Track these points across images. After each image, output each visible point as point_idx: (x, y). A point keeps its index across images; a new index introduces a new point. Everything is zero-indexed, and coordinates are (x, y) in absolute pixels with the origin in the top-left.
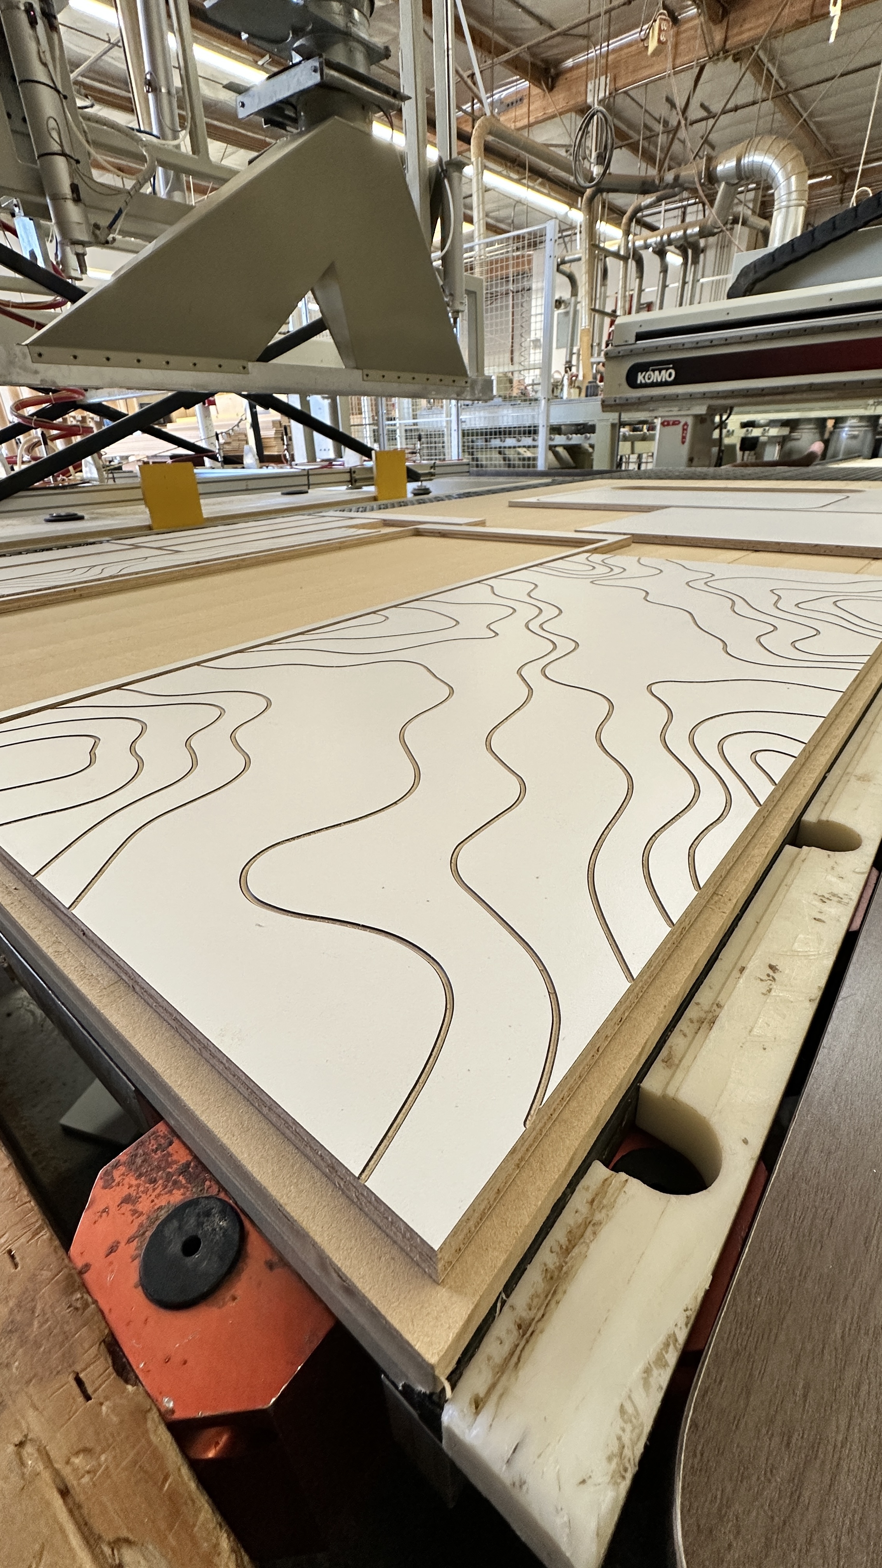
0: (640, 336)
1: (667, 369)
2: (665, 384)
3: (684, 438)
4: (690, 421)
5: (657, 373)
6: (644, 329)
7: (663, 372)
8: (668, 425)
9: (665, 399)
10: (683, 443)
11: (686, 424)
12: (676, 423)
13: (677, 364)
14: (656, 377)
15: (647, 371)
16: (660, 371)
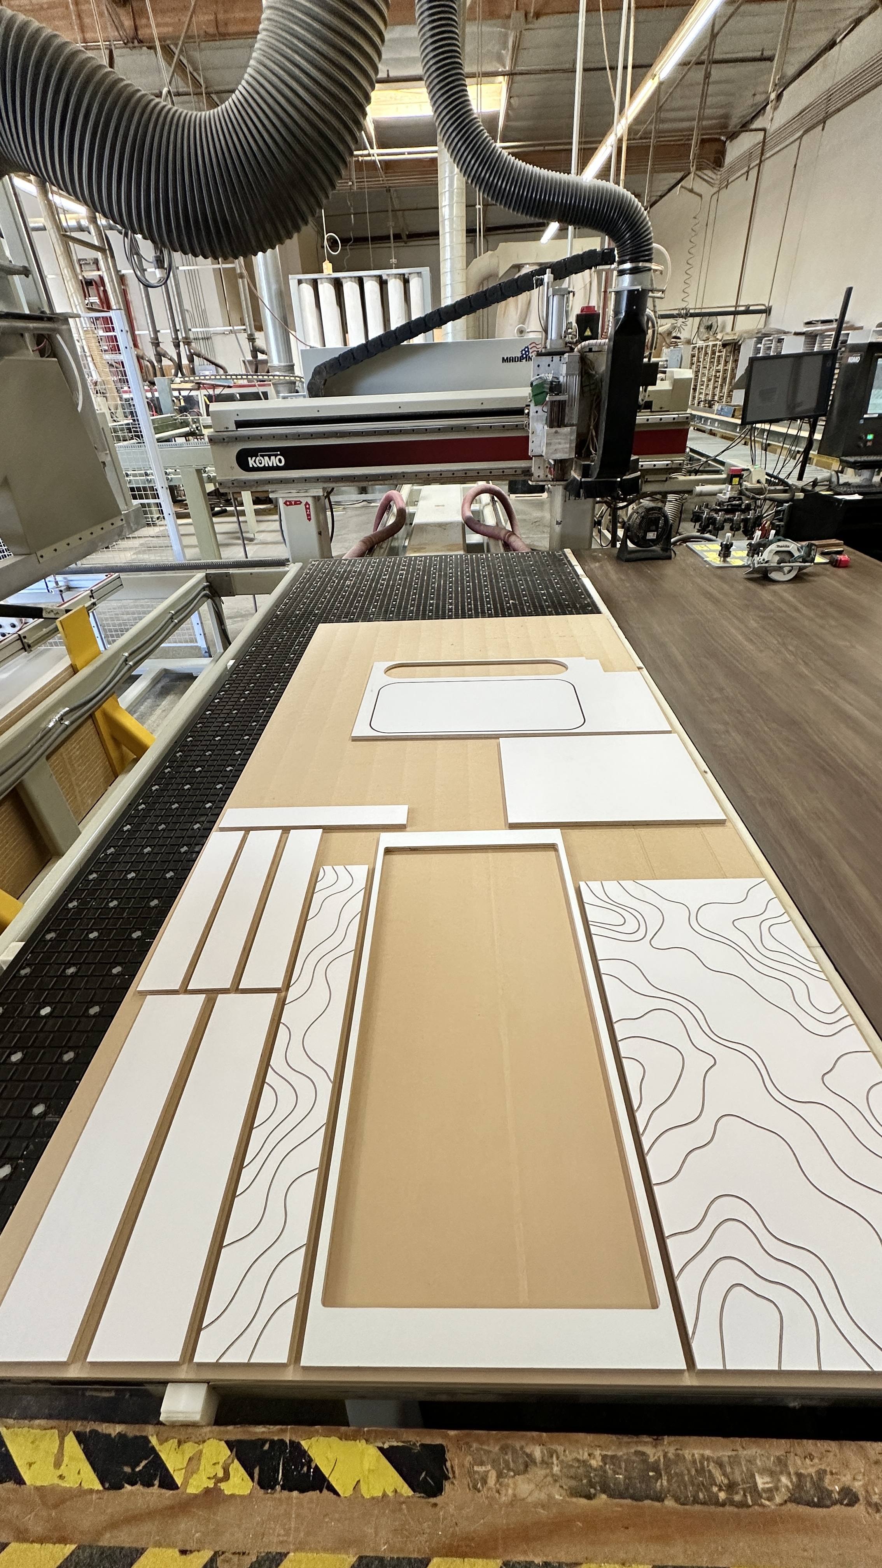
0: (240, 424)
1: (276, 456)
2: (277, 468)
3: (309, 515)
4: (310, 501)
5: (266, 458)
6: (241, 418)
7: (273, 458)
8: (291, 504)
9: (281, 481)
10: (309, 519)
11: (307, 503)
12: (297, 503)
13: (284, 451)
14: (266, 461)
15: (257, 456)
16: (269, 457)
